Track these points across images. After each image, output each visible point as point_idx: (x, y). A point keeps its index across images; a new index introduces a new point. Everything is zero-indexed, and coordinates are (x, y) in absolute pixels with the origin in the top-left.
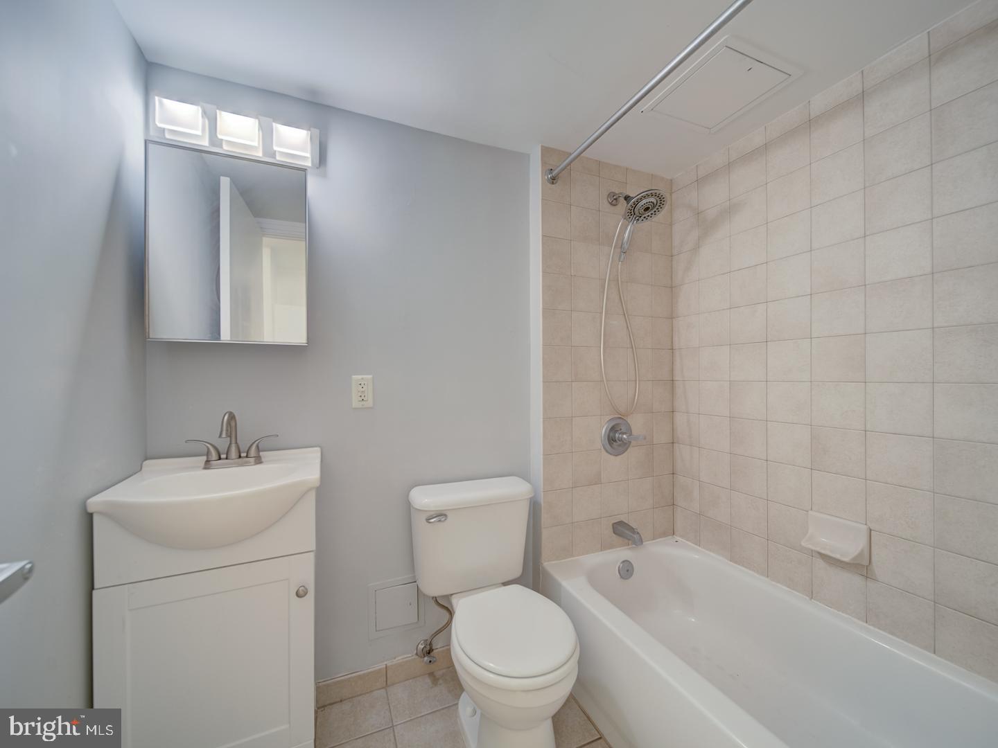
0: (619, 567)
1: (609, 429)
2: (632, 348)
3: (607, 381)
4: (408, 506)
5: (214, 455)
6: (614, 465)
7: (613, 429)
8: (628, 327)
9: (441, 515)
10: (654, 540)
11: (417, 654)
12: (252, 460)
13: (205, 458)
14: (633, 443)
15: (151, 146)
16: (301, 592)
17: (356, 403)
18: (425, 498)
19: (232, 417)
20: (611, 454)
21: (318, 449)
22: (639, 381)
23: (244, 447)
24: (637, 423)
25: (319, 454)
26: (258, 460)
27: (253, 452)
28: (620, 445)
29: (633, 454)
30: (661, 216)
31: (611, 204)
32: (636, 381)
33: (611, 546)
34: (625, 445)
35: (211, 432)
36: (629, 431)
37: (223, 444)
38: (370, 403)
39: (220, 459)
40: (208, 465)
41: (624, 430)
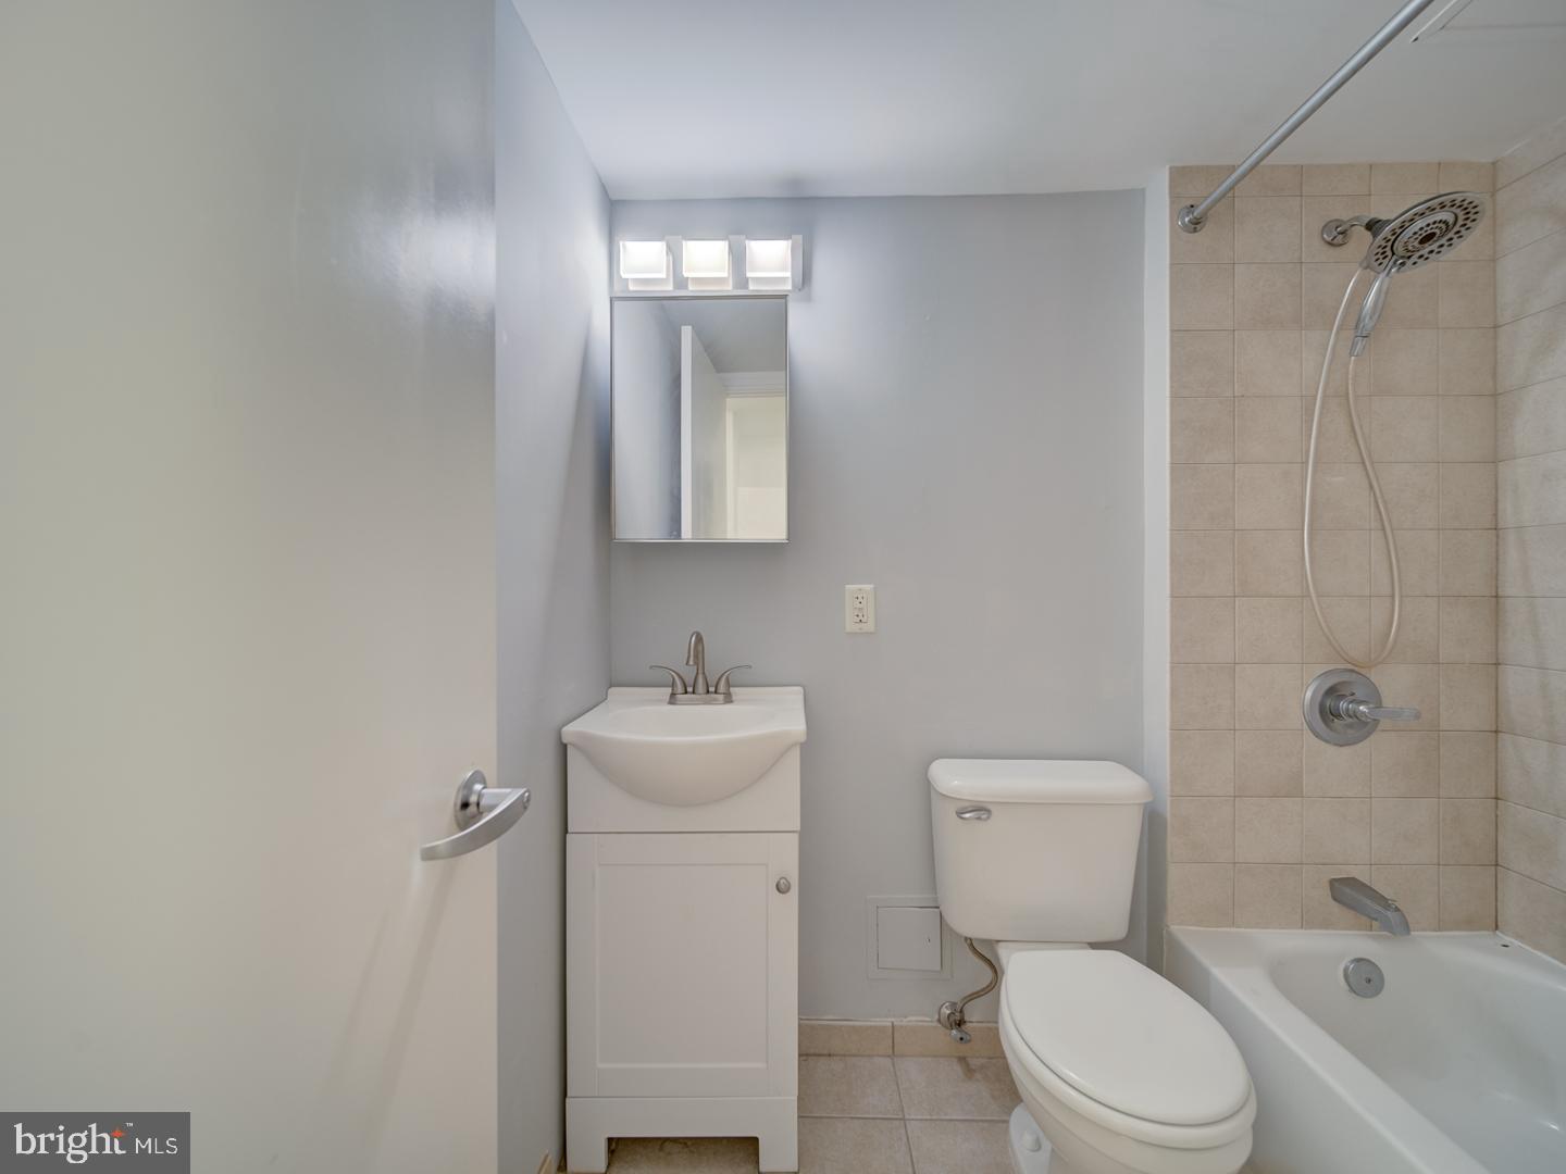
0: (1346, 970)
1: (1322, 692)
2: (1384, 529)
3: (1318, 596)
4: (927, 786)
5: (680, 688)
6: (1333, 763)
7: (1332, 692)
8: (1371, 487)
9: (981, 810)
10: (1439, 930)
11: (939, 1021)
12: (721, 697)
13: (669, 690)
14: (1385, 723)
15: (616, 303)
16: (782, 886)
17: (850, 626)
18: (955, 778)
19: (699, 639)
20: (1327, 741)
21: (800, 689)
22: (1401, 596)
23: (712, 680)
24: (1395, 684)
25: (801, 697)
26: (728, 699)
27: (722, 688)
28: (1350, 726)
29: (1381, 748)
30: (1465, 248)
31: (1330, 244)
32: (1393, 596)
33: (1326, 924)
34: (1363, 728)
35: (675, 655)
36: (1375, 698)
37: (689, 673)
38: (870, 626)
39: (686, 692)
40: (673, 700)
41: (1359, 695)
